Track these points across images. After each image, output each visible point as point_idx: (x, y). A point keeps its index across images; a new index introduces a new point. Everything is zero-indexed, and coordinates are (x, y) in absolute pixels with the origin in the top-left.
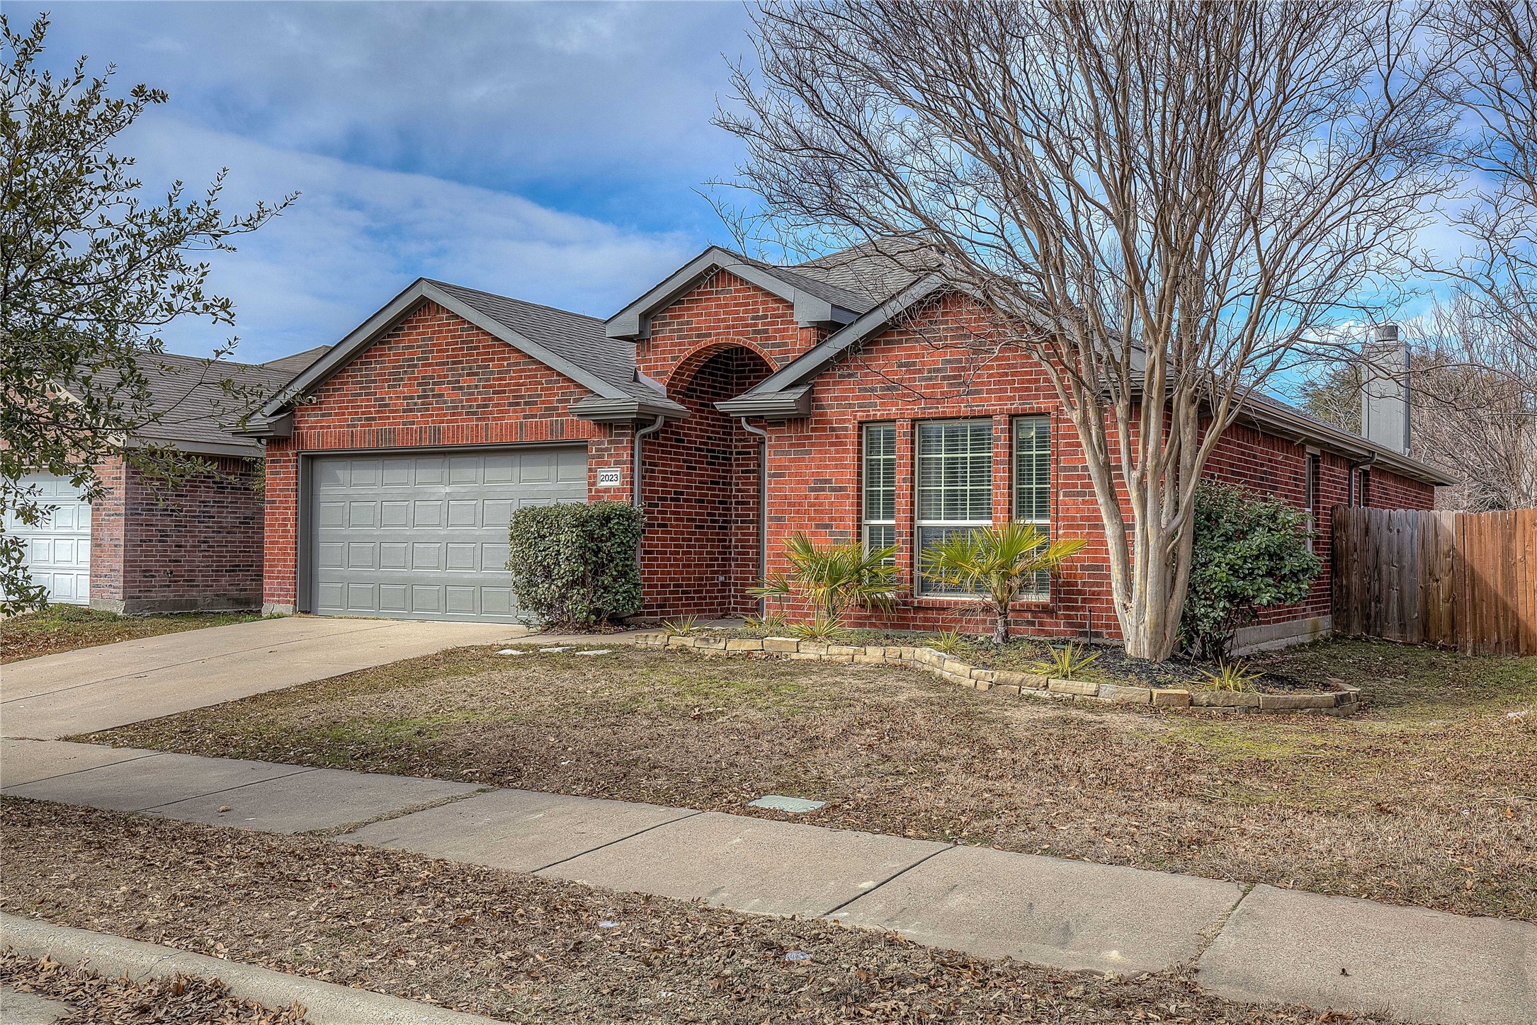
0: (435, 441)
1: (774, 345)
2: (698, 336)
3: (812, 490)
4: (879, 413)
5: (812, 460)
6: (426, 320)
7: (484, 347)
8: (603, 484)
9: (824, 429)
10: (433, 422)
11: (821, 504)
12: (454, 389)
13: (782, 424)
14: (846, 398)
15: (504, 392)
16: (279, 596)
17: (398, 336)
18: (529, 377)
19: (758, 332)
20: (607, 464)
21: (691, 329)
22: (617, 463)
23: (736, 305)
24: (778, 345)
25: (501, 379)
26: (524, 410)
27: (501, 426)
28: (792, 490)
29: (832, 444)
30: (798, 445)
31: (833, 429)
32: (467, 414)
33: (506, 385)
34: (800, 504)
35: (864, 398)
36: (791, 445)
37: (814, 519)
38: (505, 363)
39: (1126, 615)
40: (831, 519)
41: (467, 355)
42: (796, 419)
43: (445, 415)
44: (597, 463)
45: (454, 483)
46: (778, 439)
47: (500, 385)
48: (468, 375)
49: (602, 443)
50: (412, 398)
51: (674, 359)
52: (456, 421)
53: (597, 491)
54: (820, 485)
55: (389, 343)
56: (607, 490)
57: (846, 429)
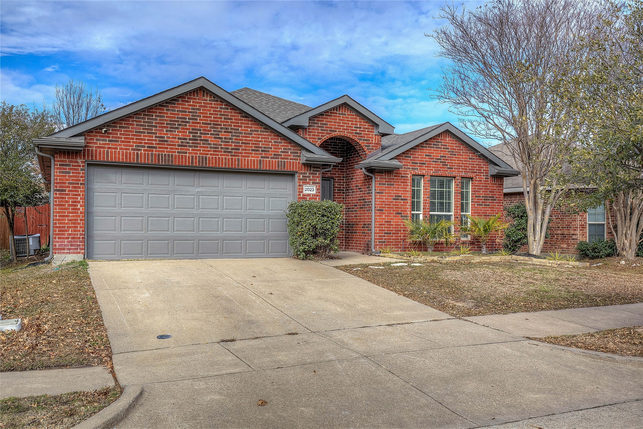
0: (203, 163)
1: (364, 140)
2: (330, 131)
3: (394, 199)
4: (420, 172)
5: (394, 188)
6: (195, 99)
7: (235, 119)
8: (306, 192)
9: (399, 176)
10: (200, 154)
11: (398, 205)
12: (215, 138)
13: (382, 173)
14: (407, 165)
15: (249, 144)
16: (69, 249)
17: (175, 104)
18: (264, 138)
19: (357, 133)
20: (309, 183)
21: (327, 127)
22: (313, 183)
23: (348, 121)
24: (366, 140)
25: (247, 137)
26: (261, 154)
27: (248, 160)
28: (386, 199)
29: (402, 182)
30: (389, 182)
31: (402, 177)
32: (225, 152)
33: (250, 140)
34: (390, 205)
35: (414, 166)
36: (386, 181)
37: (395, 211)
38: (249, 130)
39: (534, 243)
40: (401, 211)
41: (224, 122)
42: (388, 171)
43: (209, 151)
44: (303, 183)
45: (202, 186)
46: (380, 178)
47: (245, 140)
48: (225, 132)
49: (306, 173)
50: (185, 139)
51: (319, 139)
52: (218, 155)
53: (303, 195)
54: (397, 197)
55: (168, 106)
56: (309, 195)
57: (407, 177)
